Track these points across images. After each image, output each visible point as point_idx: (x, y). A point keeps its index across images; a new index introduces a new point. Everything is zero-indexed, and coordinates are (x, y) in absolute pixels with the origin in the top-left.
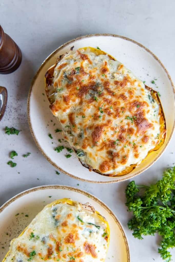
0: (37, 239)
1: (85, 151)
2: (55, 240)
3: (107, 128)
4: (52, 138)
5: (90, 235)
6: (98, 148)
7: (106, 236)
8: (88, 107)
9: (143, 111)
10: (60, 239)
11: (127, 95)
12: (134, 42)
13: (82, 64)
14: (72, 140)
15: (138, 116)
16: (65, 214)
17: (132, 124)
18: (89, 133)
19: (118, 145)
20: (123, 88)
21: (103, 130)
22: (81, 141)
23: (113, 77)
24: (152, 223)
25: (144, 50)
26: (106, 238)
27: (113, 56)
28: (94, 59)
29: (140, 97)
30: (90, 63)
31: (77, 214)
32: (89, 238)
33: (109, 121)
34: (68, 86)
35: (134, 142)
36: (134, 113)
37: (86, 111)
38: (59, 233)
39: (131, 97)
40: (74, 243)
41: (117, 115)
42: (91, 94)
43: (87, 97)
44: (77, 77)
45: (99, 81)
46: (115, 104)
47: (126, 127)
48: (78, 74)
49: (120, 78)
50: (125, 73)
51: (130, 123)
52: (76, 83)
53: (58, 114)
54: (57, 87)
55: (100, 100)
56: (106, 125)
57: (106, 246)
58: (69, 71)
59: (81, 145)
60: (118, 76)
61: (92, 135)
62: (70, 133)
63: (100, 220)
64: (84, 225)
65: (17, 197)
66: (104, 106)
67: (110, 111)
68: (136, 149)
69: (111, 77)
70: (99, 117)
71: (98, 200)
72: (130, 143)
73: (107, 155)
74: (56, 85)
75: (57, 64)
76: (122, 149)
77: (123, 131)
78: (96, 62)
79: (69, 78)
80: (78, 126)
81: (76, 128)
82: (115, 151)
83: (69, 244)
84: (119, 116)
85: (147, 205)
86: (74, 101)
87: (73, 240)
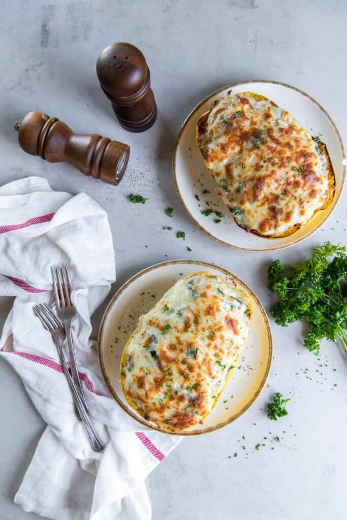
0: (171, 312)
1: (242, 207)
2: (193, 312)
3: (271, 180)
4: (198, 200)
5: (231, 310)
6: (259, 203)
7: (248, 313)
8: (249, 156)
9: (311, 163)
10: (199, 311)
11: (293, 143)
12: (298, 90)
13: (242, 107)
14: (227, 196)
15: (305, 168)
16: (203, 285)
17: (299, 176)
18: (250, 186)
19: (282, 199)
20: (288, 136)
21: (266, 181)
22: (239, 196)
23: (277, 123)
24: (300, 305)
25: (309, 100)
26: (249, 315)
27: (276, 103)
28: (255, 104)
29: (308, 147)
30: (251, 107)
31: (217, 286)
32: (231, 312)
33: (273, 172)
34: (226, 133)
35: (300, 196)
36: (301, 164)
37: (247, 160)
38: (197, 304)
39: (298, 146)
40: (214, 315)
41: (282, 166)
42: (253, 142)
43: (248, 145)
44: (237, 122)
45: (262, 128)
46: (280, 153)
47: (292, 179)
48: (238, 118)
49: (285, 125)
50: (291, 121)
51: (297, 175)
52: (236, 129)
53: (213, 165)
54: (213, 135)
55: (263, 147)
56: (269, 176)
57: (249, 323)
58: (228, 115)
59: (239, 200)
60: (283, 123)
61: (253, 188)
62: (225, 188)
63: (242, 295)
64: (225, 298)
65: (144, 272)
66: (267, 154)
67: (274, 161)
68: (303, 205)
69: (275, 124)
70: (262, 167)
71: (237, 278)
72: (295, 198)
73: (269, 211)
74: (212, 132)
75: (211, 110)
76: (287, 204)
77: (288, 184)
78: (258, 107)
79: (228, 123)
80: (237, 178)
81: (234, 181)
82: (278, 207)
83: (209, 316)
84: (284, 167)
85: (294, 285)
86: (233, 149)
87: (213, 312)
